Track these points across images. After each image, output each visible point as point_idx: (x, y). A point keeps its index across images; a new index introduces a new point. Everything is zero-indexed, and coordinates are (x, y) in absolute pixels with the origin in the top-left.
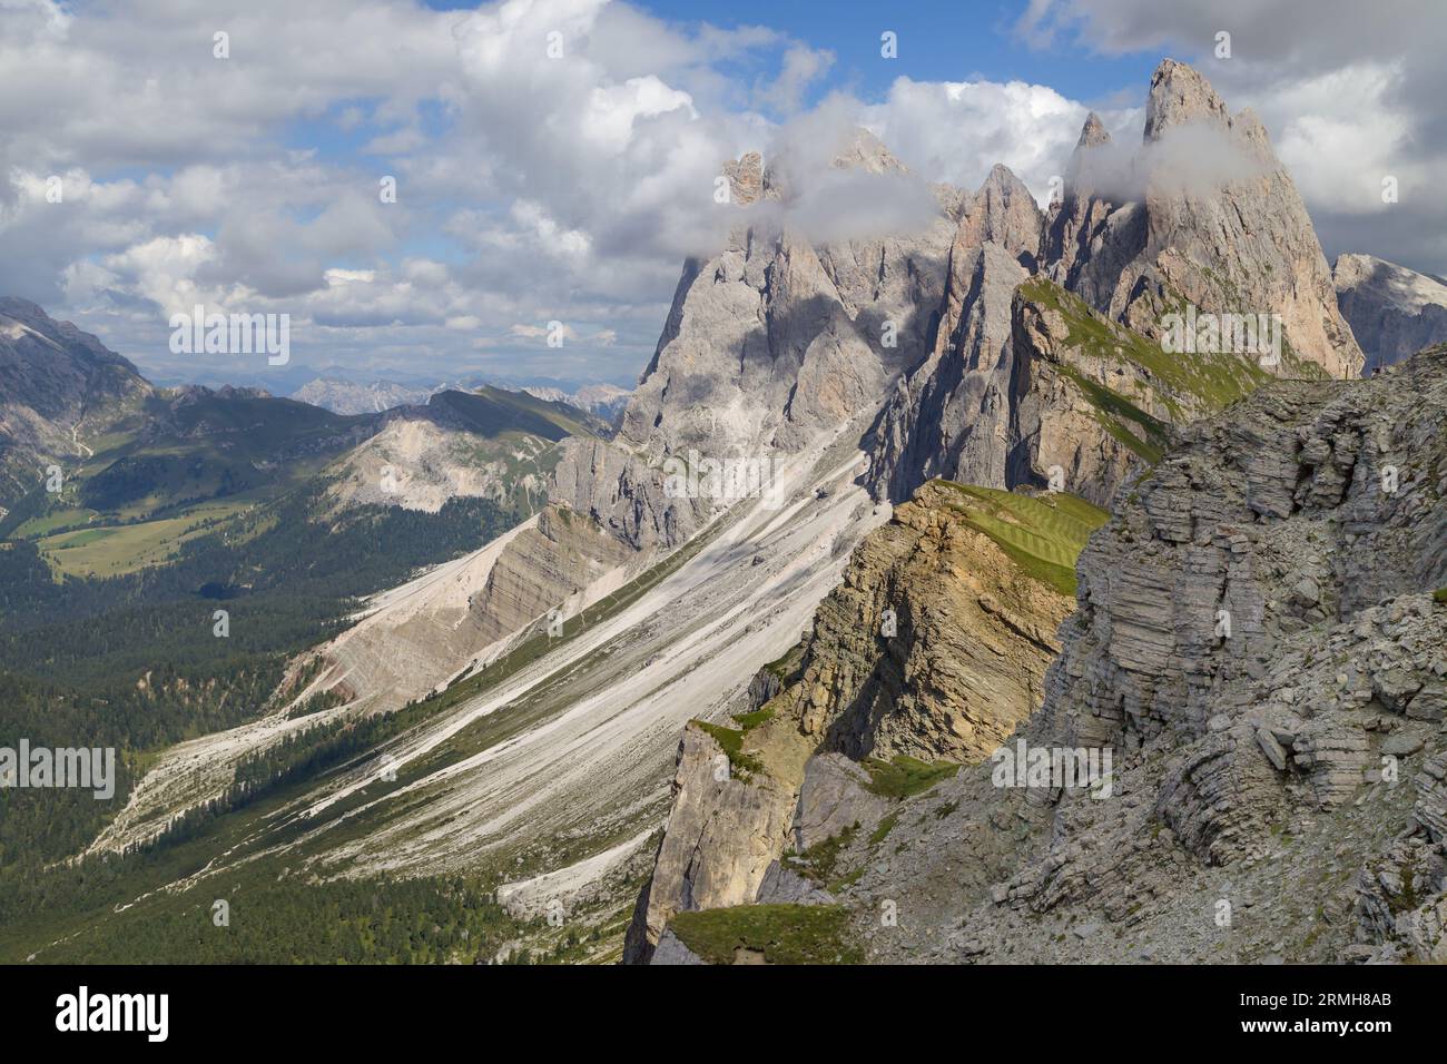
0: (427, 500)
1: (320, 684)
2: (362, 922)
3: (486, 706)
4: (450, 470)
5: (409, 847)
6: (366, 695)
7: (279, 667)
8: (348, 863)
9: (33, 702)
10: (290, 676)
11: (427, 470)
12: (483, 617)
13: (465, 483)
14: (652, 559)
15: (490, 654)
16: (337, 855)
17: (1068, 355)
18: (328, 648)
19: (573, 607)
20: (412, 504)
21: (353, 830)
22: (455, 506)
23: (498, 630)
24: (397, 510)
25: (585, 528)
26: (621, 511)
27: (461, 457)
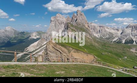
0: (35, 38)
1: (27, 50)
3: (37, 51)
6: (30, 51)
7: (24, 49)
11: (35, 36)
12: (37, 45)
13: (38, 37)
15: (37, 48)
17: (70, 27)
18: (28, 48)
19: (43, 45)
20: (34, 38)
23: (38, 46)
25: (44, 39)
26: (46, 38)
27: (38, 35)
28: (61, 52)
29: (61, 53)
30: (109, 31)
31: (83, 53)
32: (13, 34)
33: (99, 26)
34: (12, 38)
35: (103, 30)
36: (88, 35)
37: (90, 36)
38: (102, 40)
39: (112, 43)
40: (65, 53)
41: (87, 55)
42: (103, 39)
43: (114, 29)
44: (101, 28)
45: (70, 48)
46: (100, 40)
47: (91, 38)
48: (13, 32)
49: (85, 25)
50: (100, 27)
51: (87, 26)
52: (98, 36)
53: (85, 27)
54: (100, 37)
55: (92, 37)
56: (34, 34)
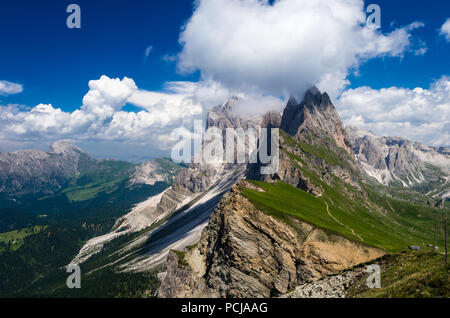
0: (151, 182)
1: (124, 225)
2: (126, 283)
4: (157, 176)
5: (139, 263)
6: (133, 227)
7: (114, 221)
8: (125, 268)
9: (59, 230)
10: (117, 223)
11: (151, 175)
12: (159, 209)
13: (160, 178)
14: (197, 195)
15: (160, 218)
16: (124, 266)
17: (284, 147)
18: (125, 217)
19: (179, 207)
20: (147, 183)
21: (127, 260)
22: (157, 183)
23: (163, 211)
24: (144, 184)
26: (190, 184)
27: (159, 172)
28: (275, 236)
29: (273, 241)
30: (427, 160)
31: (348, 243)
32: (76, 166)
33: (384, 140)
34: (71, 179)
35: (402, 156)
36: (348, 174)
37: (354, 180)
38: (400, 195)
39: (441, 207)
40: (288, 240)
41: (366, 252)
42: (405, 189)
43: (444, 153)
44: (395, 147)
45: (304, 224)
46: (392, 193)
47: (360, 189)
48: (77, 160)
49: (336, 137)
50: (388, 143)
51: (340, 143)
52: (383, 177)
53: (335, 145)
54: (391, 183)
55: (361, 183)
56: (148, 169)
